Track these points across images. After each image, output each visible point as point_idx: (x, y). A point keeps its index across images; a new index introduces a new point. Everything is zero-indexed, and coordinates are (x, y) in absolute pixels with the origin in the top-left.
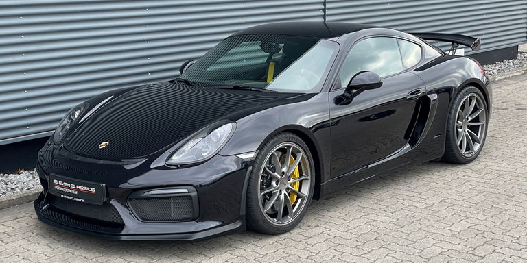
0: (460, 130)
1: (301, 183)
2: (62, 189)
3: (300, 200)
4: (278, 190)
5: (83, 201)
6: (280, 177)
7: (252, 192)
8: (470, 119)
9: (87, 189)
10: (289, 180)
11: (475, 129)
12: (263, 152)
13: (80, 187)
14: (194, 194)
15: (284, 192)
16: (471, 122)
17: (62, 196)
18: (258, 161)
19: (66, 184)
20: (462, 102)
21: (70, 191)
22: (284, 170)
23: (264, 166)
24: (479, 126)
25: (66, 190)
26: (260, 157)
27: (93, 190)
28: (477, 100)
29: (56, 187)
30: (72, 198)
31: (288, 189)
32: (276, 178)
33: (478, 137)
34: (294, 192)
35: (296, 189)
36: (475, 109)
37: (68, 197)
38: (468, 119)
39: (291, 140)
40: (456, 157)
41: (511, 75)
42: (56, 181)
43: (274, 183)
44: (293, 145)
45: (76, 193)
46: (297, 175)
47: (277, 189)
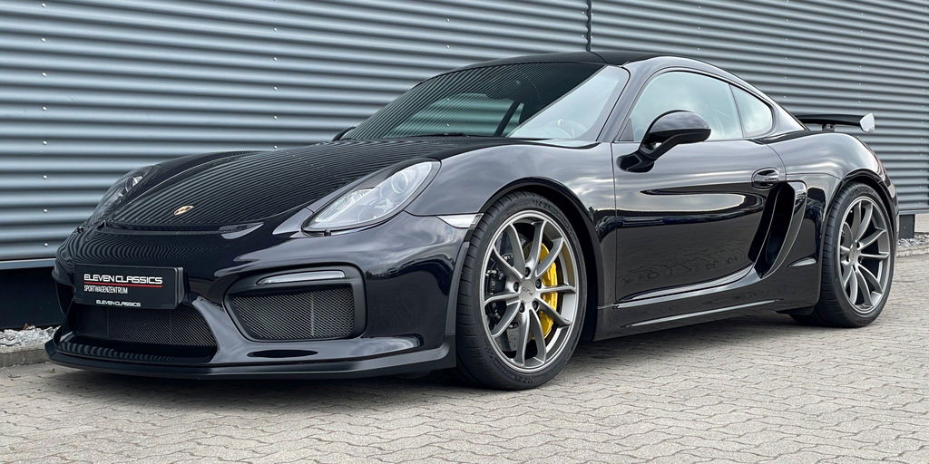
0: (845, 262)
1: (561, 295)
2: (98, 289)
3: (559, 331)
4: (519, 302)
5: (139, 305)
6: (521, 276)
7: (470, 293)
8: (862, 246)
9: (147, 280)
10: (540, 287)
11: (871, 264)
12: (490, 220)
13: (133, 279)
14: (356, 282)
15: (529, 306)
16: (864, 251)
17: (98, 302)
18: (481, 235)
19: (107, 278)
20: (848, 210)
21: (114, 290)
22: (531, 264)
23: (492, 247)
24: (878, 260)
25: (107, 290)
26: (485, 228)
27: (159, 280)
28: (875, 212)
29: (87, 288)
30: (117, 303)
31: (536, 303)
32: (516, 276)
33: (878, 280)
34: (547, 311)
35: (552, 305)
36: (871, 230)
37: (110, 303)
38: (858, 246)
39: (542, 207)
40: (840, 309)
41: (908, 253)
42: (87, 277)
43: (510, 286)
44: (546, 219)
45: (126, 291)
46: (554, 280)
47: (517, 298)
